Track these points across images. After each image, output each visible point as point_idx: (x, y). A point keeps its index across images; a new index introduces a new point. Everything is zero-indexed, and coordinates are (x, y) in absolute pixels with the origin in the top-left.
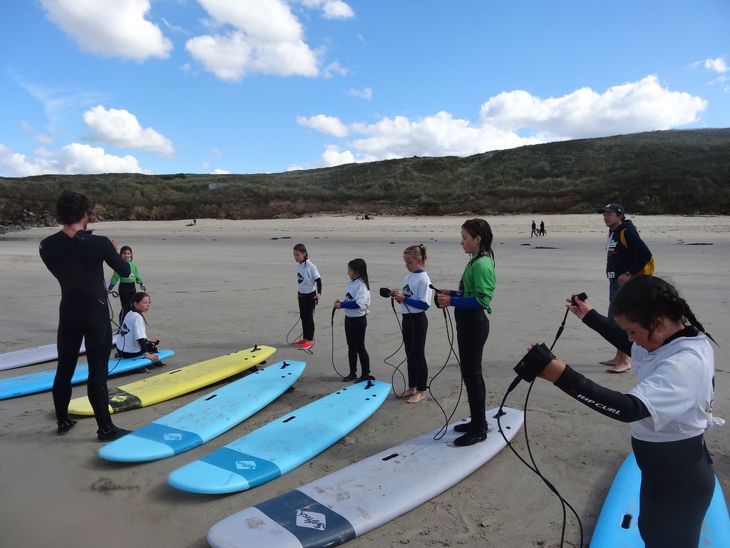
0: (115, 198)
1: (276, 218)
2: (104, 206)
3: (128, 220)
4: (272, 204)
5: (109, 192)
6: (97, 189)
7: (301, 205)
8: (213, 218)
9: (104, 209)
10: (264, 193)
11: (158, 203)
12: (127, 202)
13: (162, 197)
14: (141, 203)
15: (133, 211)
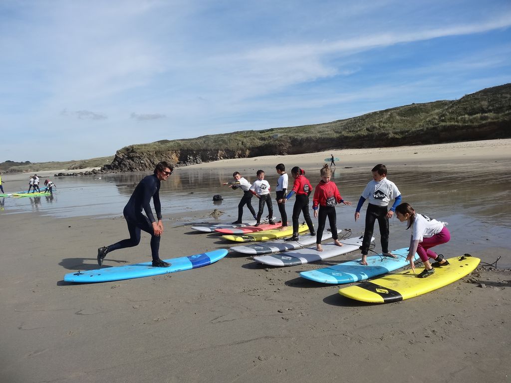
2: (223, 151)
3: (234, 158)
5: (226, 143)
6: (221, 143)
9: (223, 153)
10: (300, 139)
11: (250, 148)
12: (234, 148)
13: (252, 144)
14: (241, 148)
15: (236, 153)
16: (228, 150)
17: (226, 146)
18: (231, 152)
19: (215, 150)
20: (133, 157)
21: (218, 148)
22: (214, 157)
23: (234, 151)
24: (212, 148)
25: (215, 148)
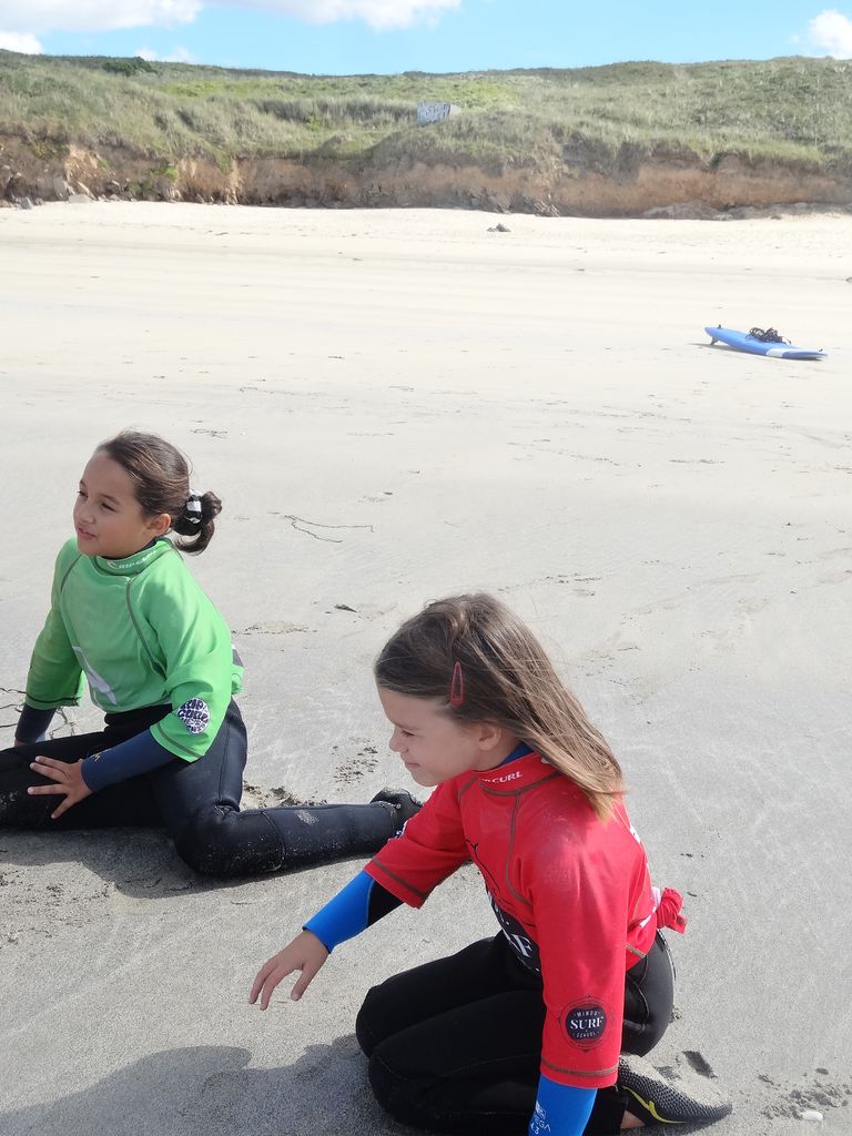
0: (120, 130)
1: (656, 216)
2: (90, 148)
3: (161, 198)
4: (645, 174)
5: (91, 107)
7: (734, 184)
8: (471, 207)
9: (94, 163)
10: (618, 144)
11: (246, 151)
12: (157, 144)
13: (249, 136)
14: (198, 149)
15: (176, 172)
16: (121, 146)
17: (103, 124)
18: (143, 165)
19: (43, 136)
21: (61, 127)
22: (40, 180)
23: (165, 163)
24: (25, 124)
25: (45, 130)
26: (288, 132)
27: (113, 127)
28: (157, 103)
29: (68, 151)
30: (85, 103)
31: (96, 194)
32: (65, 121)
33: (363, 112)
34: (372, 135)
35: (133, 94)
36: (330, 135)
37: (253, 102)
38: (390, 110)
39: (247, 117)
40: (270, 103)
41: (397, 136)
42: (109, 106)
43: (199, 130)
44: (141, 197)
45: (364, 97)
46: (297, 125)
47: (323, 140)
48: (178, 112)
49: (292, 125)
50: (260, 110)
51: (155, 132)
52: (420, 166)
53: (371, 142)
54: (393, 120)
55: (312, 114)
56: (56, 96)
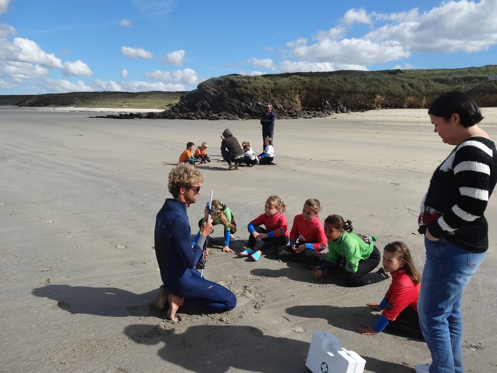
0: (391, 90)
2: (382, 95)
3: (401, 107)
11: (428, 93)
12: (402, 93)
13: (429, 89)
14: (414, 93)
15: (406, 100)
16: (391, 94)
17: (386, 88)
18: (397, 99)
19: (369, 93)
20: (242, 94)
21: (375, 90)
22: (368, 104)
23: (403, 98)
24: (365, 90)
25: (370, 91)
26: (443, 87)
27: (389, 89)
28: (402, 82)
29: (376, 97)
30: (382, 83)
31: (383, 108)
32: (376, 89)
33: (468, 79)
34: (471, 86)
35: (396, 80)
36: (457, 87)
37: (432, 79)
38: (479, 78)
39: (430, 83)
40: (437, 79)
41: (480, 86)
42: (389, 83)
43: (414, 88)
44: (395, 108)
45: (469, 75)
46: (446, 85)
47: (454, 88)
48: (408, 84)
49: (444, 85)
50: (434, 81)
51: (401, 90)
52: (487, 95)
53: (470, 88)
54: (479, 81)
55: (451, 81)
56: (374, 82)
